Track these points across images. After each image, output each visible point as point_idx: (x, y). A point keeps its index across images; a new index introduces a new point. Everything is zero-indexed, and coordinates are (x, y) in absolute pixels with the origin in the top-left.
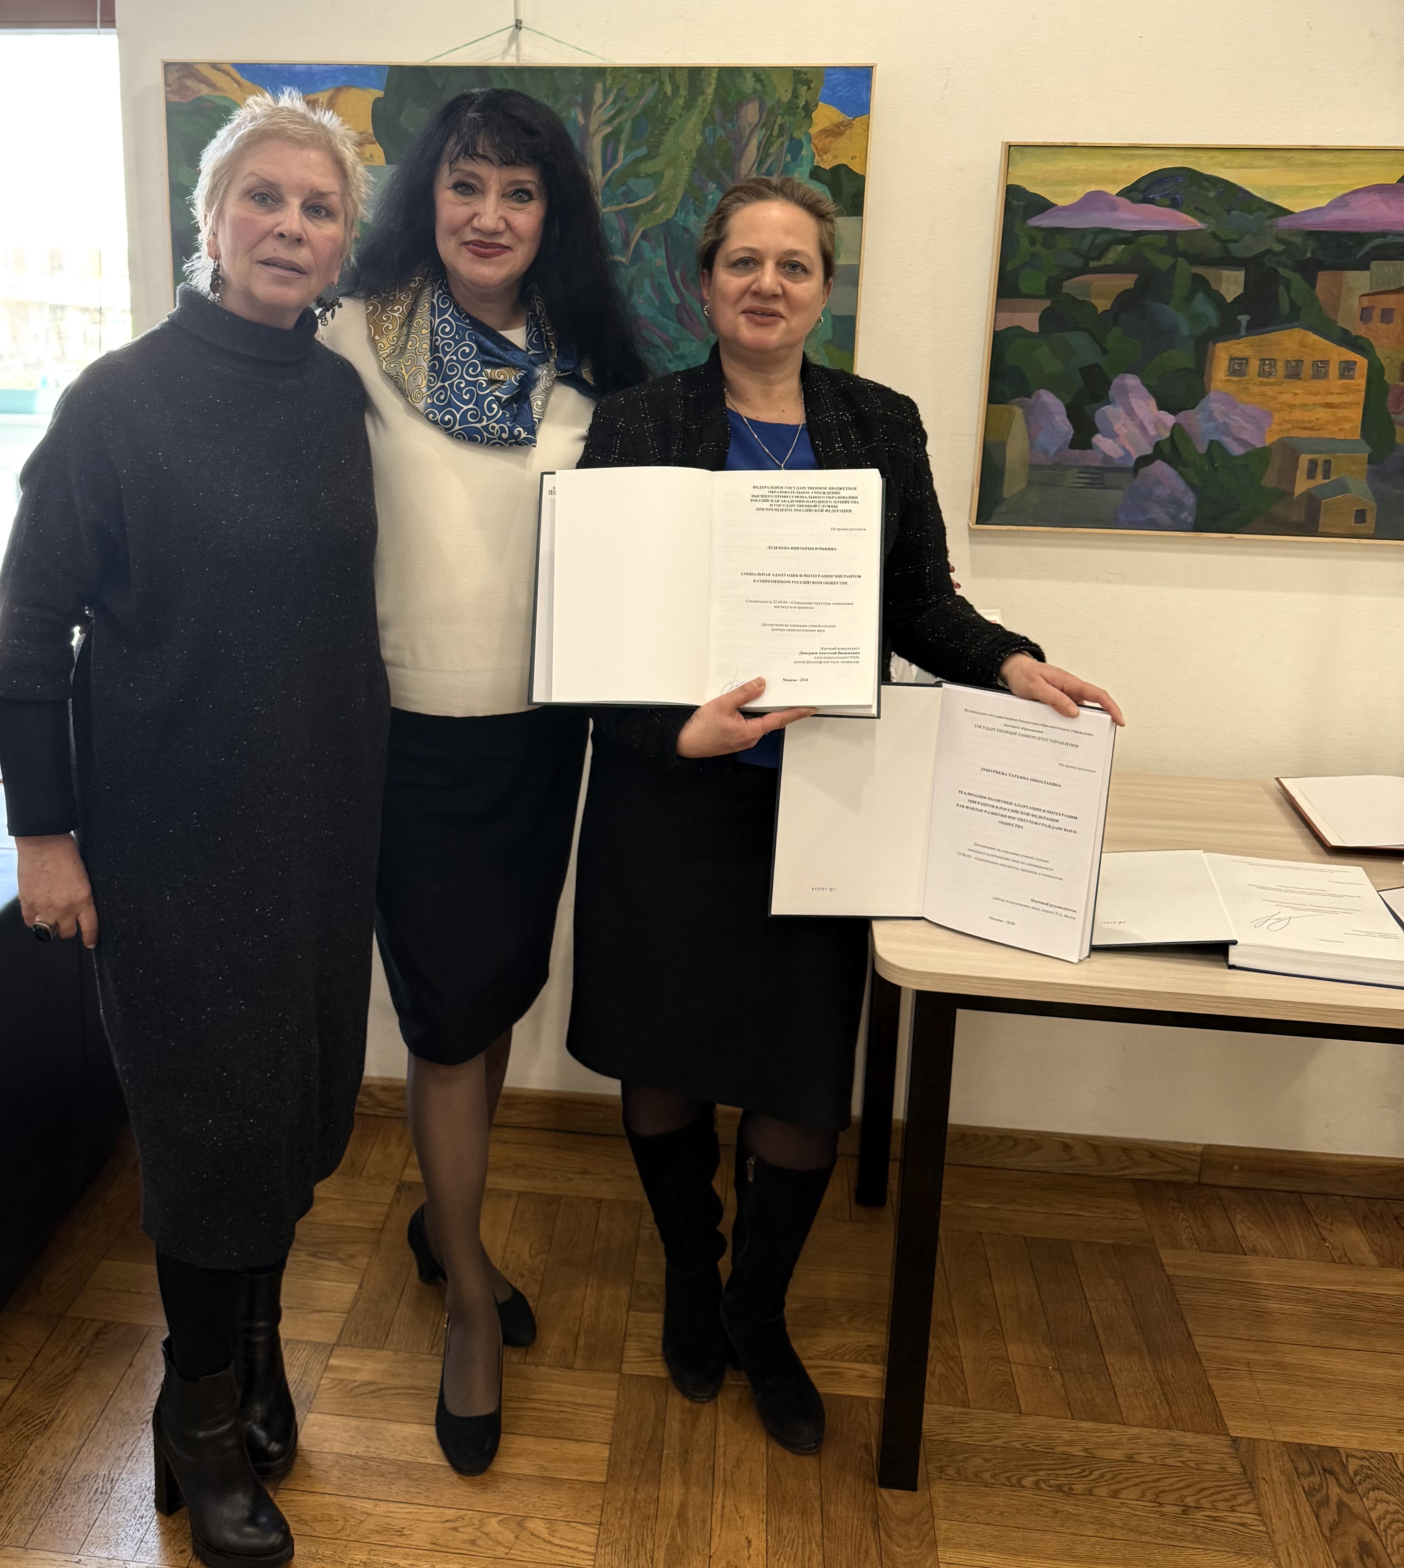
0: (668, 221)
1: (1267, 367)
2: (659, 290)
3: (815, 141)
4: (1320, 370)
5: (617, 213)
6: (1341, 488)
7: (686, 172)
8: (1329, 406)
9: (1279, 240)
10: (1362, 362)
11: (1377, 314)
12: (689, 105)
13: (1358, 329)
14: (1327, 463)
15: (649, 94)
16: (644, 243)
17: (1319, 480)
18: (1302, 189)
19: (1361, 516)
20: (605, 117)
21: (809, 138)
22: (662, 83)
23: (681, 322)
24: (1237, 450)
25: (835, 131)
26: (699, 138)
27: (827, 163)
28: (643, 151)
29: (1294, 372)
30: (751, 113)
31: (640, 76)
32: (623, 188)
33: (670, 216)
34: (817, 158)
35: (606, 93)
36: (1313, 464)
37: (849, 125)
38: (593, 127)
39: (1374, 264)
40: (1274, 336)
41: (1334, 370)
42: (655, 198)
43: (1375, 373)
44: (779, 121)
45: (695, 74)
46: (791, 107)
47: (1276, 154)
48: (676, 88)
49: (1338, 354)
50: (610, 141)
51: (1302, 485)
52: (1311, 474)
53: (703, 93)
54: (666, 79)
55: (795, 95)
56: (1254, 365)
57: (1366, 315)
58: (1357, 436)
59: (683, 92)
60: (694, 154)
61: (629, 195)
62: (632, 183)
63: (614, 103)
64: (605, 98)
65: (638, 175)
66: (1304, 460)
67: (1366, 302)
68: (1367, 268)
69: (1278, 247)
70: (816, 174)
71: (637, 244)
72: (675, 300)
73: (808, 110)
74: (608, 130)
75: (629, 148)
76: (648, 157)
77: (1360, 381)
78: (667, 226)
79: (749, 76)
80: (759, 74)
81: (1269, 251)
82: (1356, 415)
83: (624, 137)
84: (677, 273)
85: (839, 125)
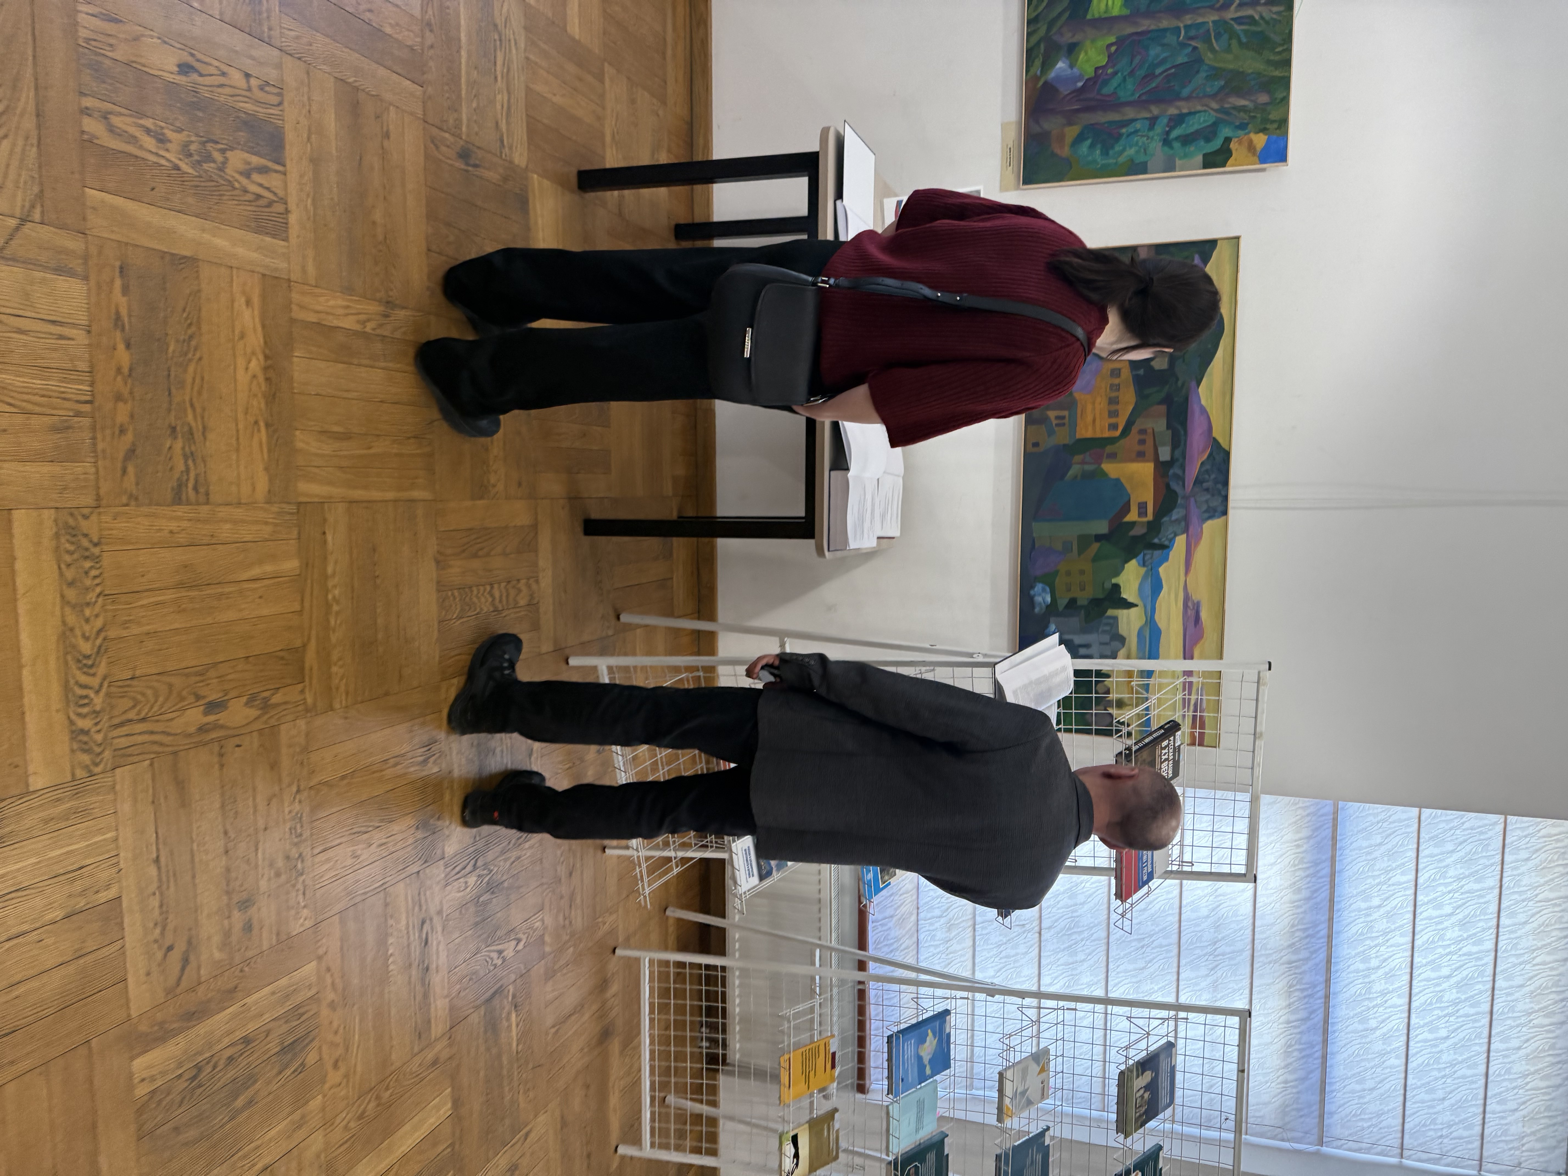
0: (1203, 61)
1: (1116, 388)
2: (1163, 61)
3: (1246, 137)
4: (1113, 414)
5: (1208, 30)
6: (1051, 432)
7: (1231, 66)
8: (1094, 421)
9: (1183, 385)
10: (1117, 433)
11: (1142, 437)
12: (1269, 62)
13: (1135, 429)
14: (1064, 424)
15: (1277, 39)
16: (1190, 49)
17: (1054, 422)
18: (1211, 391)
19: (1036, 445)
20: (1264, 14)
21: (1249, 133)
22: (1282, 45)
23: (1145, 77)
25: (1251, 147)
26: (1250, 71)
27: (1233, 146)
28: (1244, 40)
29: (1113, 401)
30: (1263, 98)
31: (1287, 31)
32: (1222, 32)
33: (1207, 61)
34: (1236, 140)
35: (1278, 13)
36: (1063, 418)
37: (1254, 154)
38: (1259, 8)
39: (1170, 432)
40: (1132, 389)
41: (1113, 420)
42: (1217, 51)
43: (1112, 441)
44: (1259, 115)
45: (1287, 63)
46: (1266, 120)
47: (1230, 376)
48: (1280, 53)
49: (1122, 422)
50: (1251, 20)
51: (1052, 414)
52: (1057, 418)
53: (1276, 69)
54: (1285, 47)
55: (1273, 122)
56: (1116, 381)
57: (1143, 432)
58: (1078, 436)
59: (1277, 58)
60: (1241, 70)
61: (1218, 36)
62: (1226, 37)
63: (1272, 18)
64: (1275, 13)
65: (1230, 38)
66: (1066, 413)
67: (1150, 431)
68: (1168, 428)
69: (1180, 383)
70: (1228, 140)
71: (1190, 45)
72: (1158, 71)
73: (1264, 130)
74: (1257, 17)
75: (1245, 31)
76: (1240, 43)
77: (1107, 434)
78: (1199, 61)
79: (1285, 94)
80: (1285, 100)
81: (1177, 379)
82: (1089, 434)
83: (1254, 28)
84: (1173, 70)
85: (1255, 148)
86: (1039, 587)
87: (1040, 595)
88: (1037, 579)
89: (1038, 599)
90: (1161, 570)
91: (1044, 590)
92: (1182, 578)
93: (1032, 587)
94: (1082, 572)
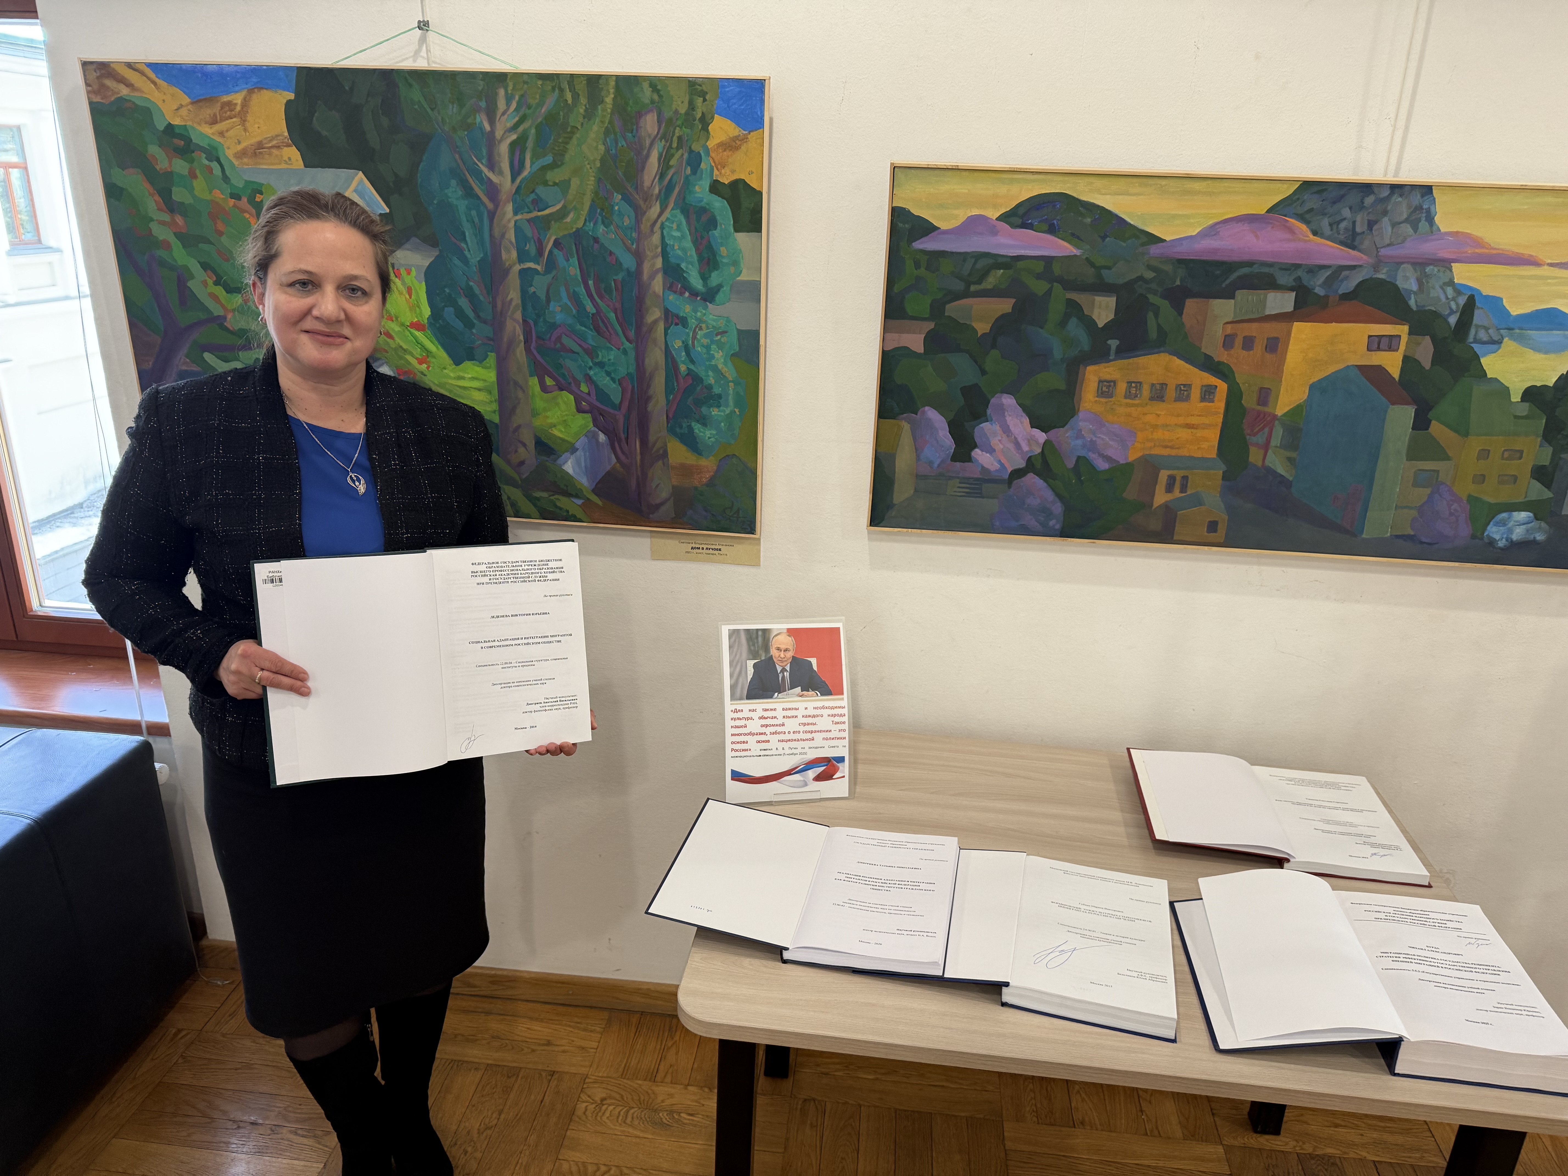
0: (578, 230)
1: (1134, 389)
2: (575, 298)
3: (713, 154)
4: (1183, 393)
5: (528, 221)
6: (1197, 501)
7: (591, 181)
8: (1189, 426)
9: (1150, 267)
10: (1222, 387)
11: (1239, 342)
12: (589, 115)
13: (1221, 356)
14: (1185, 478)
15: (551, 100)
16: (556, 251)
17: (1177, 493)
18: (1174, 217)
19: (1213, 526)
20: (509, 125)
21: (707, 151)
22: (562, 90)
23: (597, 330)
24: (1102, 465)
25: (732, 145)
26: (602, 148)
27: (726, 178)
28: (549, 159)
29: (1159, 394)
30: (650, 124)
31: (540, 82)
32: (533, 196)
33: (580, 224)
34: (716, 172)
35: (509, 99)
36: (1172, 480)
37: (745, 139)
38: (499, 134)
39: (1239, 294)
40: (1142, 360)
41: (1196, 393)
42: (564, 207)
43: (1234, 397)
44: (678, 132)
45: (594, 81)
46: (688, 119)
47: (1151, 181)
48: (576, 96)
49: (1200, 378)
50: (517, 147)
51: (1161, 498)
52: (1169, 488)
53: (602, 102)
54: (565, 86)
55: (692, 107)
56: (1122, 387)
57: (1228, 342)
58: (1213, 454)
59: (583, 100)
60: (598, 164)
61: (539, 204)
62: (541, 190)
63: (517, 110)
64: (508, 105)
65: (545, 183)
66: (1164, 475)
67: (1229, 330)
68: (1232, 297)
69: (1149, 275)
70: (716, 188)
71: (551, 252)
72: (590, 308)
73: (705, 122)
74: (514, 137)
75: (535, 156)
76: (554, 166)
77: (1219, 404)
78: (578, 235)
79: (646, 85)
80: (656, 83)
81: (1141, 278)
82: (1213, 436)
83: (530, 144)
84: (591, 283)
85: (735, 139)
86: (1494, 532)
87: (1510, 531)
88: (1477, 535)
89: (1518, 534)
90: (1515, 310)
91: (1503, 523)
92: (1545, 271)
93: (1492, 542)
94: (1484, 454)
